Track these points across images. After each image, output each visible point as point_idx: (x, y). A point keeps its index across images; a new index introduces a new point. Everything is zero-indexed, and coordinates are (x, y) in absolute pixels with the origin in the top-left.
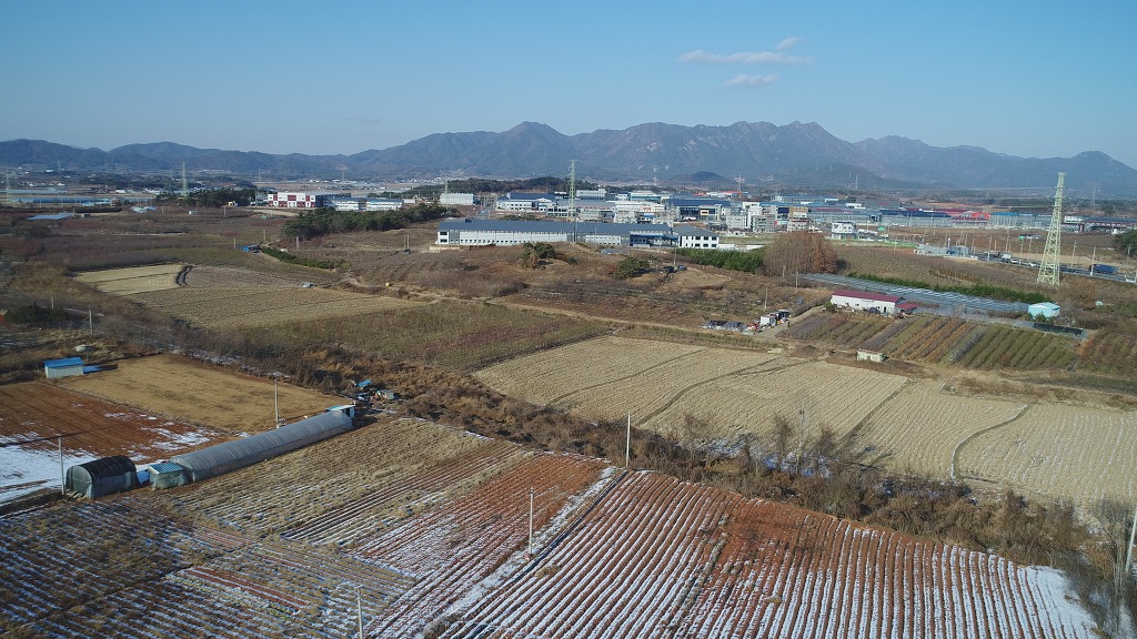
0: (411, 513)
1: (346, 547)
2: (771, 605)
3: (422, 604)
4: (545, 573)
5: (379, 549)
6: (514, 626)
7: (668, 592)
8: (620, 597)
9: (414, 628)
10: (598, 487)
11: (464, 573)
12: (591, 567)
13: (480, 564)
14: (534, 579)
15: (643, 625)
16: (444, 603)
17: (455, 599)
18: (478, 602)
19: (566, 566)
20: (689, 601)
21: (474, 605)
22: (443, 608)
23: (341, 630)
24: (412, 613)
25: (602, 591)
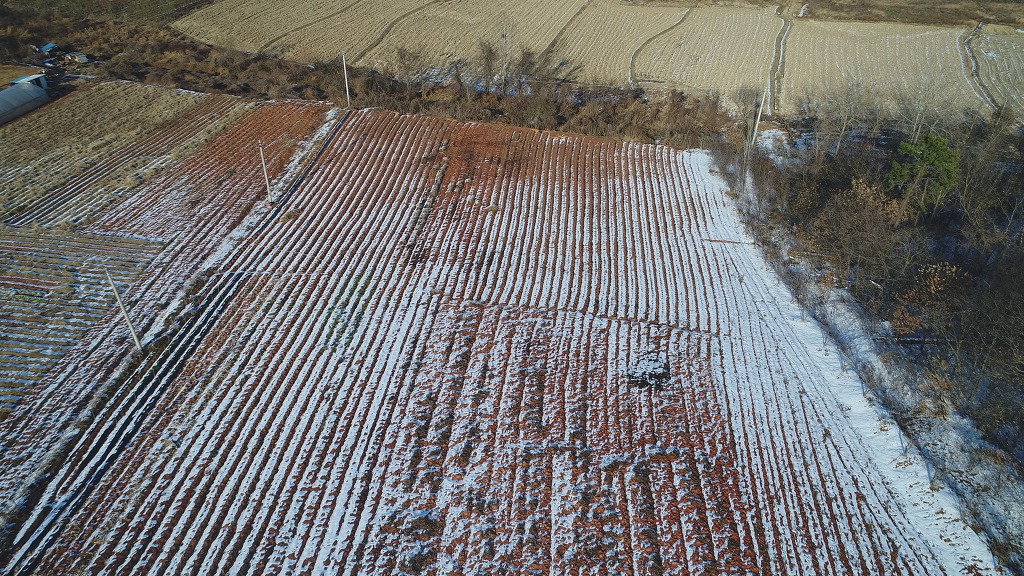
0: (141, 181)
1: (81, 224)
2: (490, 213)
3: (176, 264)
4: (289, 217)
5: (117, 220)
6: (269, 269)
7: (402, 216)
8: (361, 227)
9: (174, 286)
10: (324, 130)
11: (211, 230)
12: (331, 205)
13: (225, 219)
14: (279, 224)
15: (385, 248)
16: (198, 260)
17: (208, 255)
18: (230, 253)
19: (307, 209)
20: (422, 222)
21: (227, 257)
22: (198, 263)
23: (100, 302)
24: (168, 274)
25: (344, 225)
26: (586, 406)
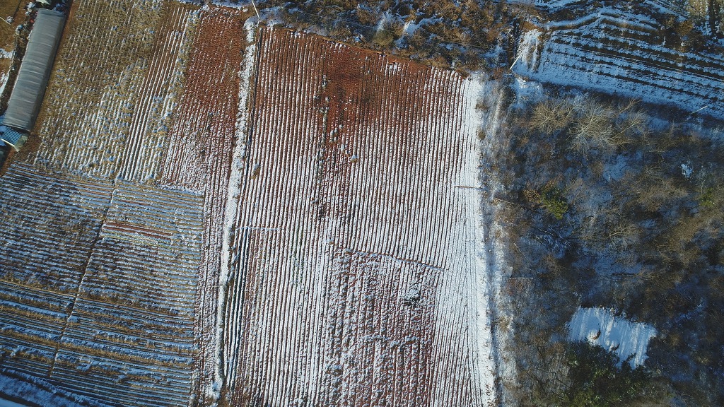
1: (157, 178)
4: (255, 174)
5: (172, 173)
7: (310, 170)
8: (291, 183)
10: (250, 59)
11: (219, 181)
13: (223, 170)
14: (252, 181)
18: (237, 211)
19: (262, 163)
23: (195, 247)
24: (214, 223)
26: (388, 317)
